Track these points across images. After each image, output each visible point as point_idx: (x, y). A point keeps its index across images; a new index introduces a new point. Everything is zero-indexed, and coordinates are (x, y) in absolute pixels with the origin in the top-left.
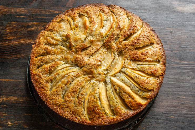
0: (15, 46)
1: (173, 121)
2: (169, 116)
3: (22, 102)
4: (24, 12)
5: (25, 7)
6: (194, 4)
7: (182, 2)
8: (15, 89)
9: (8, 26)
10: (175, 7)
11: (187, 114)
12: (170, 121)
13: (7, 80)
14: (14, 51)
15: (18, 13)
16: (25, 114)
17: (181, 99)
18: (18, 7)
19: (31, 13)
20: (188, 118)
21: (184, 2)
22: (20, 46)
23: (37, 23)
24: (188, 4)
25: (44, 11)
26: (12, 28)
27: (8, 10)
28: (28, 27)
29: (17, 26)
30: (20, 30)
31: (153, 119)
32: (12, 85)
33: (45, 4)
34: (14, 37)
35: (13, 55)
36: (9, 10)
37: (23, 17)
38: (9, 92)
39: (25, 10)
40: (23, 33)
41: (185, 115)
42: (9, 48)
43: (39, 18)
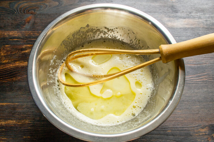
0: (11, 70)
1: (171, 135)
2: (166, 131)
3: (20, 125)
4: (17, 35)
5: (18, 30)
6: (183, 19)
7: (172, 18)
8: (13, 112)
9: (2, 50)
10: (165, 23)
11: (183, 128)
12: (167, 135)
13: (4, 104)
14: (10, 75)
15: (11, 36)
16: (24, 137)
17: (177, 113)
18: (11, 30)
19: (24, 35)
20: (185, 131)
21: (173, 18)
22: (15, 69)
23: (31, 45)
24: (178, 19)
25: (37, 33)
26: (6, 52)
27: (1, 34)
28: (22, 49)
29: (11, 49)
30: (14, 53)
31: (151, 134)
32: (9, 109)
33: (38, 26)
34: (9, 60)
35: (9, 78)
36: (3, 33)
37: (16, 40)
38: (7, 116)
39: (18, 32)
40: (17, 56)
41: (182, 129)
42: (4, 72)
43: (33, 40)
